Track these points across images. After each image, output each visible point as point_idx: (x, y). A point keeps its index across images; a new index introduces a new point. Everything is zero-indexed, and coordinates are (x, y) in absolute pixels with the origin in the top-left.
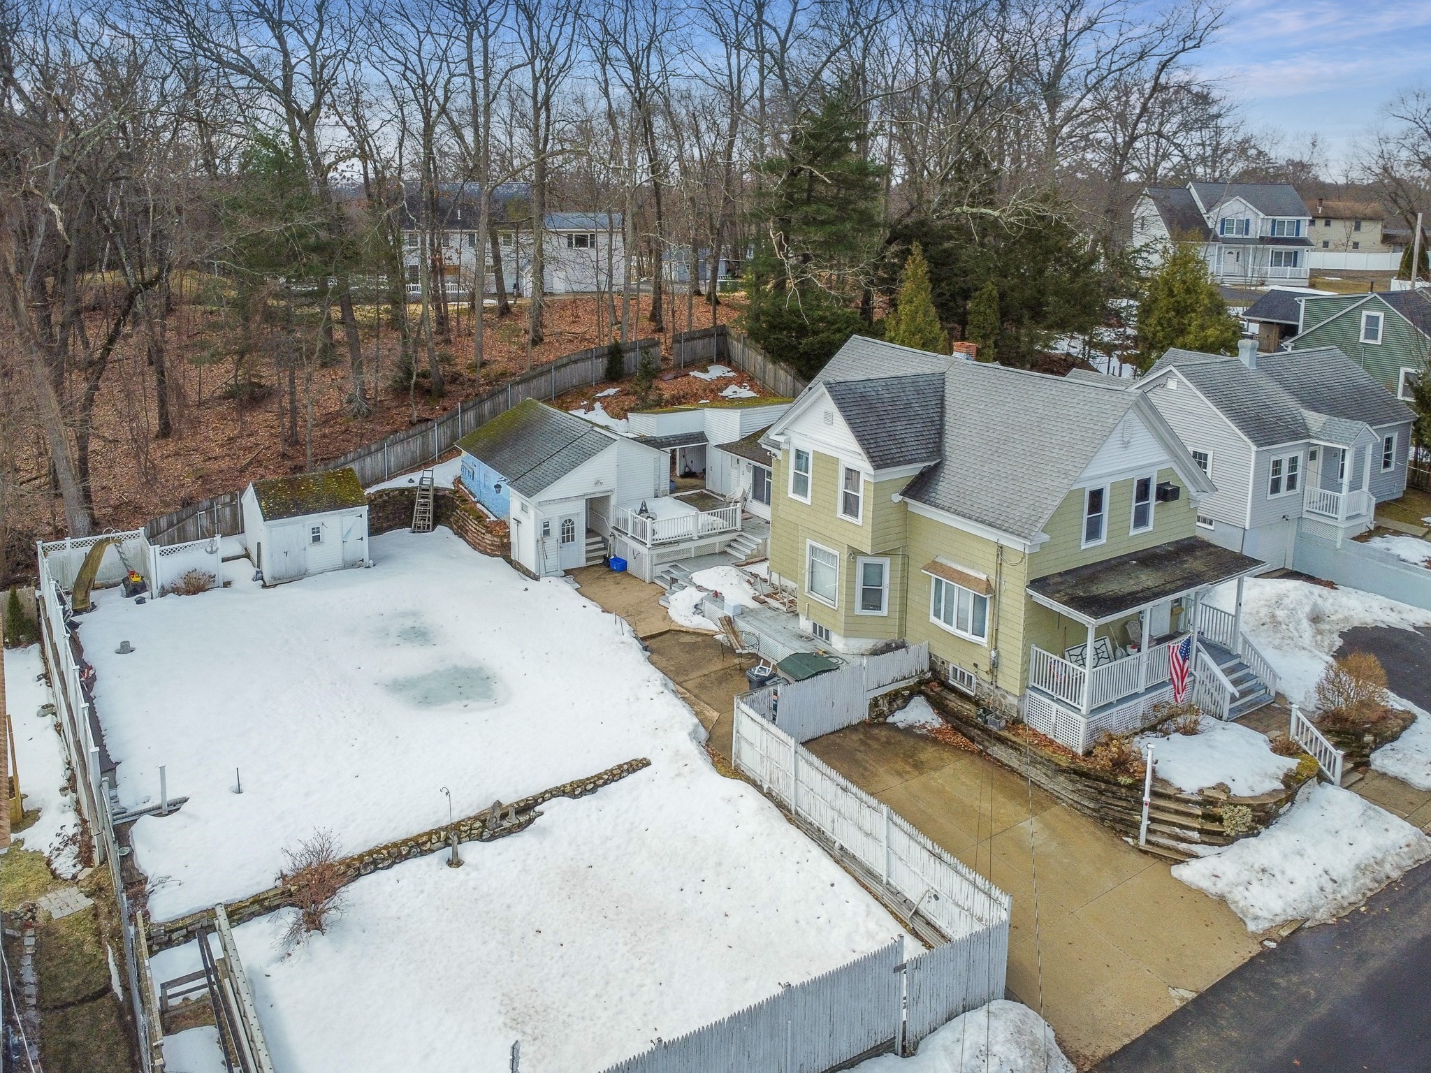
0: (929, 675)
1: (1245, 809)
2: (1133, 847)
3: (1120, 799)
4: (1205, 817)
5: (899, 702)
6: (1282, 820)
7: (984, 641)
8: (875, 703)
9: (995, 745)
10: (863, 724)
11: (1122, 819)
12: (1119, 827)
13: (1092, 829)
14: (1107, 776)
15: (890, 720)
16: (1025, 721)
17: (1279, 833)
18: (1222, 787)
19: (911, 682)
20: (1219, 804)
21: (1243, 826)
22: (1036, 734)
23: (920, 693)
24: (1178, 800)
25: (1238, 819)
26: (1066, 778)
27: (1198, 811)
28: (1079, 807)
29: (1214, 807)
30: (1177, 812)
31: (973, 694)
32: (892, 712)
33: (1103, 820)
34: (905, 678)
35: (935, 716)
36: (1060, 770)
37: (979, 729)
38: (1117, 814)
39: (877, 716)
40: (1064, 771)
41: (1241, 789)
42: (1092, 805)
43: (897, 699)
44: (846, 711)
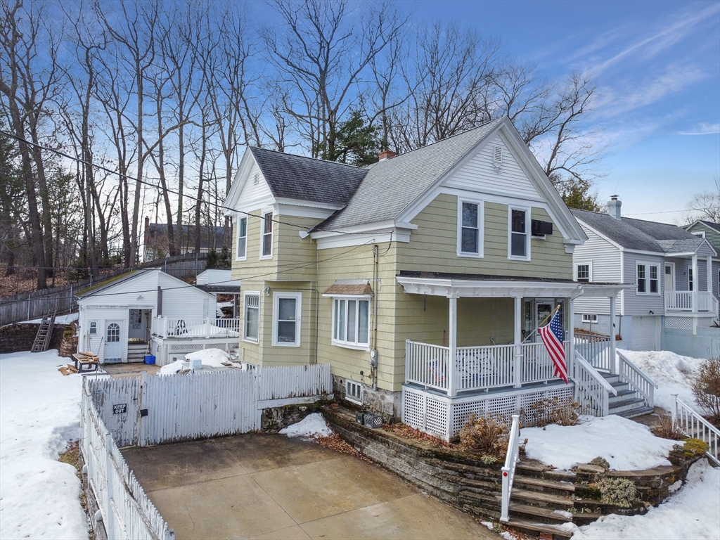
0: (331, 397)
1: (626, 482)
2: (492, 531)
3: (483, 480)
4: (578, 492)
5: (295, 416)
6: (673, 499)
7: (366, 346)
8: (267, 414)
9: (369, 443)
10: (252, 434)
11: (482, 501)
12: (479, 510)
13: (448, 514)
14: (469, 456)
15: (283, 431)
16: (403, 421)
17: (671, 511)
18: (600, 462)
19: (312, 400)
20: (596, 478)
21: (625, 501)
22: (410, 430)
23: (318, 411)
24: (548, 477)
25: (618, 491)
26: (426, 462)
27: (571, 487)
28: (438, 493)
29: (590, 482)
30: (547, 490)
31: (360, 404)
32: (286, 425)
33: (461, 504)
34: (304, 395)
35: (326, 428)
36: (422, 455)
37: (358, 431)
38: (479, 497)
39: (270, 427)
40: (425, 456)
41: (621, 464)
42: (451, 489)
43: (293, 413)
44: (232, 417)
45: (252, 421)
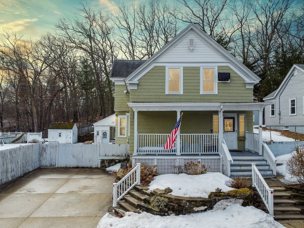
1: (164, 199)
8: (103, 161)
10: (97, 168)
15: (107, 168)
19: (122, 158)
24: (142, 193)
32: (109, 166)
34: (119, 156)
39: (103, 167)
43: (112, 162)
44: (89, 161)
45: (97, 163)
